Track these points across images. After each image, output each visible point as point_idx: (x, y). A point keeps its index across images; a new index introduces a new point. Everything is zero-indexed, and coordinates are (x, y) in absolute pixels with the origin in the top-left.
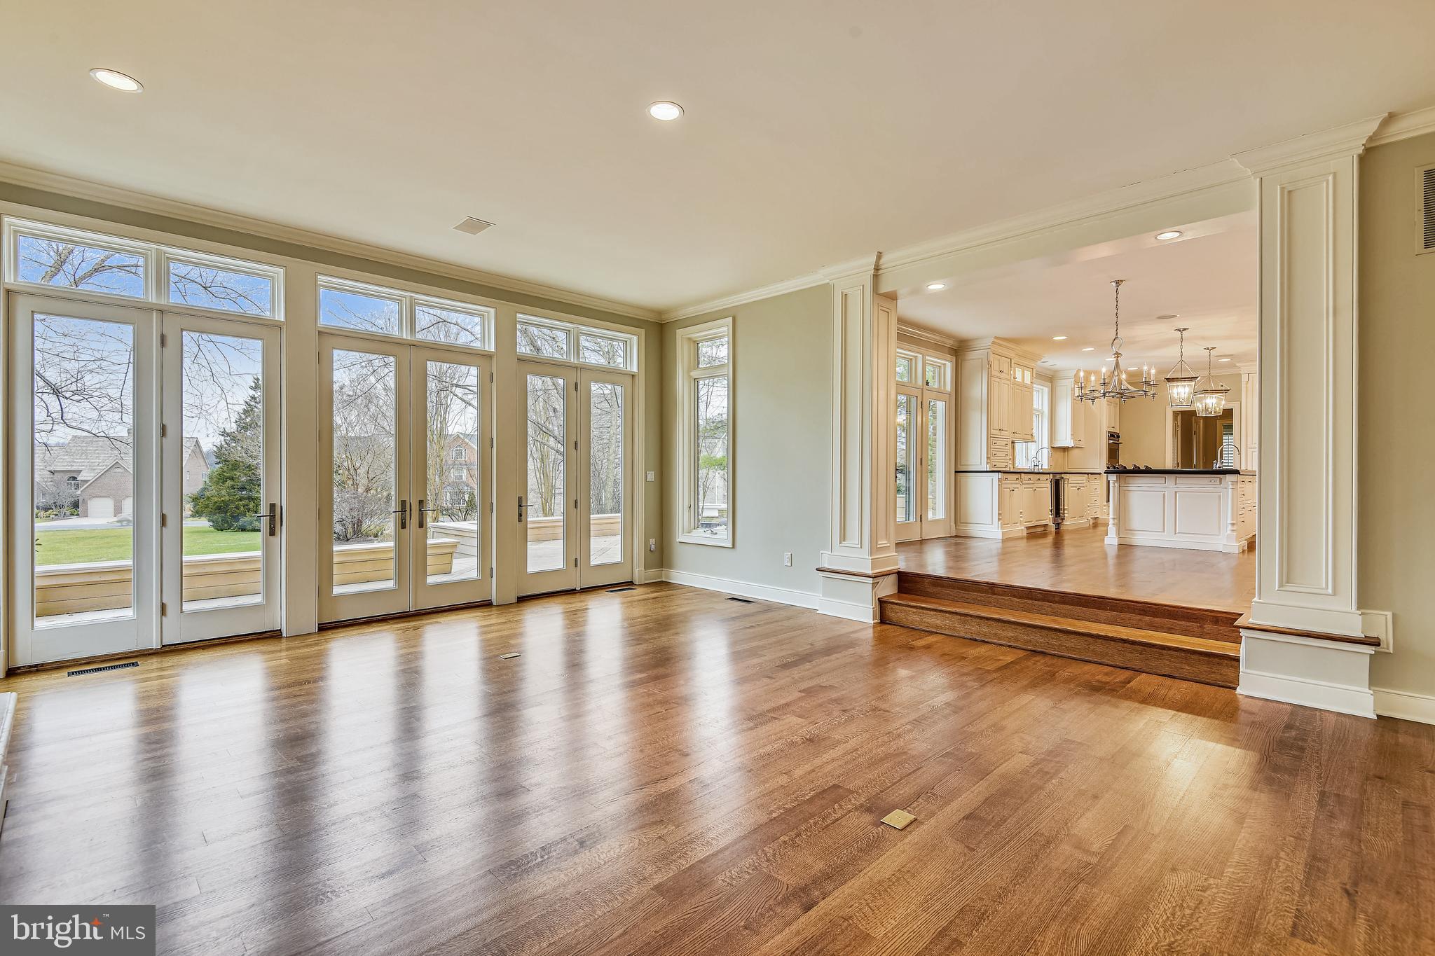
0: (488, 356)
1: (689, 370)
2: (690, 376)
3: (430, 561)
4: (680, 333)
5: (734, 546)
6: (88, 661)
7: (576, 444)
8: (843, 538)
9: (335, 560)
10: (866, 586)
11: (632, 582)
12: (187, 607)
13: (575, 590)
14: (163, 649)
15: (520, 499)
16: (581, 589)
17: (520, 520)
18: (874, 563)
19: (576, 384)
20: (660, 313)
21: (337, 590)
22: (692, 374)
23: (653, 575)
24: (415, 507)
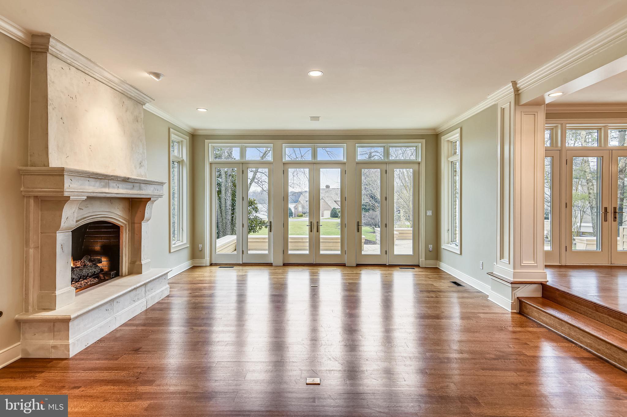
0: (344, 163)
1: (448, 157)
2: (448, 161)
3: (321, 244)
4: (443, 138)
5: (461, 254)
6: (226, 264)
7: (386, 198)
8: (502, 257)
9: (289, 240)
10: (508, 289)
11: (418, 265)
12: (250, 252)
13: (386, 265)
14: (243, 264)
15: (358, 222)
16: (389, 265)
17: (358, 231)
18: (515, 275)
19: (386, 171)
20: (434, 129)
21: (290, 252)
22: (449, 159)
23: (431, 263)
24: (315, 224)
